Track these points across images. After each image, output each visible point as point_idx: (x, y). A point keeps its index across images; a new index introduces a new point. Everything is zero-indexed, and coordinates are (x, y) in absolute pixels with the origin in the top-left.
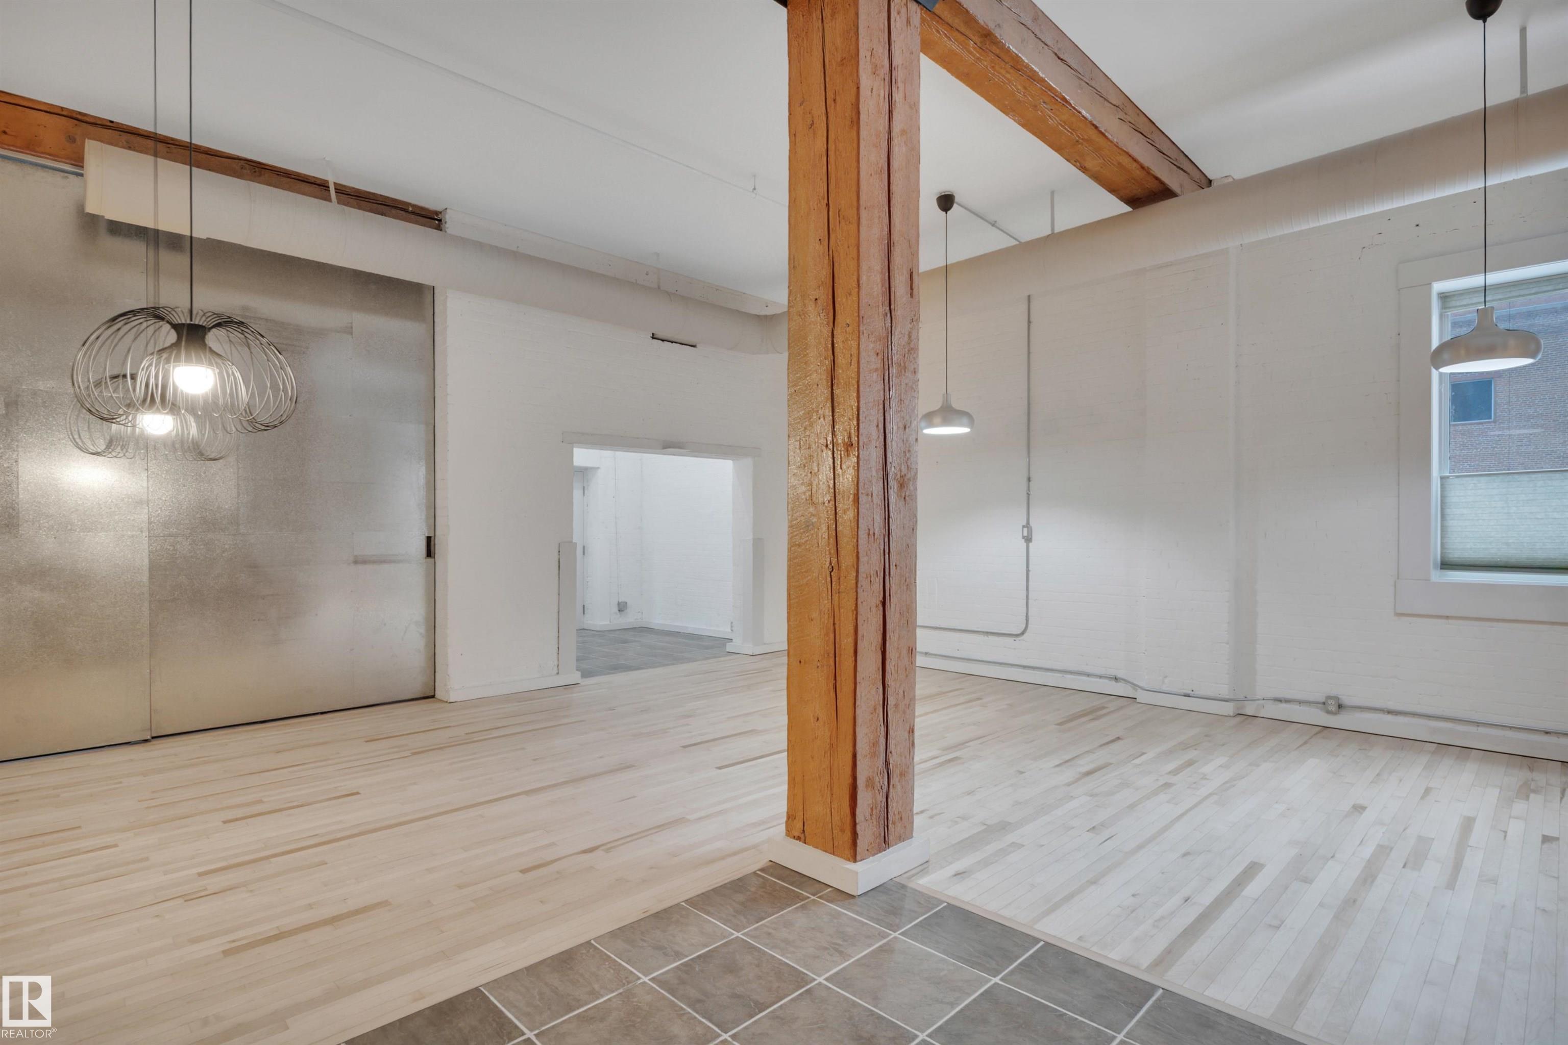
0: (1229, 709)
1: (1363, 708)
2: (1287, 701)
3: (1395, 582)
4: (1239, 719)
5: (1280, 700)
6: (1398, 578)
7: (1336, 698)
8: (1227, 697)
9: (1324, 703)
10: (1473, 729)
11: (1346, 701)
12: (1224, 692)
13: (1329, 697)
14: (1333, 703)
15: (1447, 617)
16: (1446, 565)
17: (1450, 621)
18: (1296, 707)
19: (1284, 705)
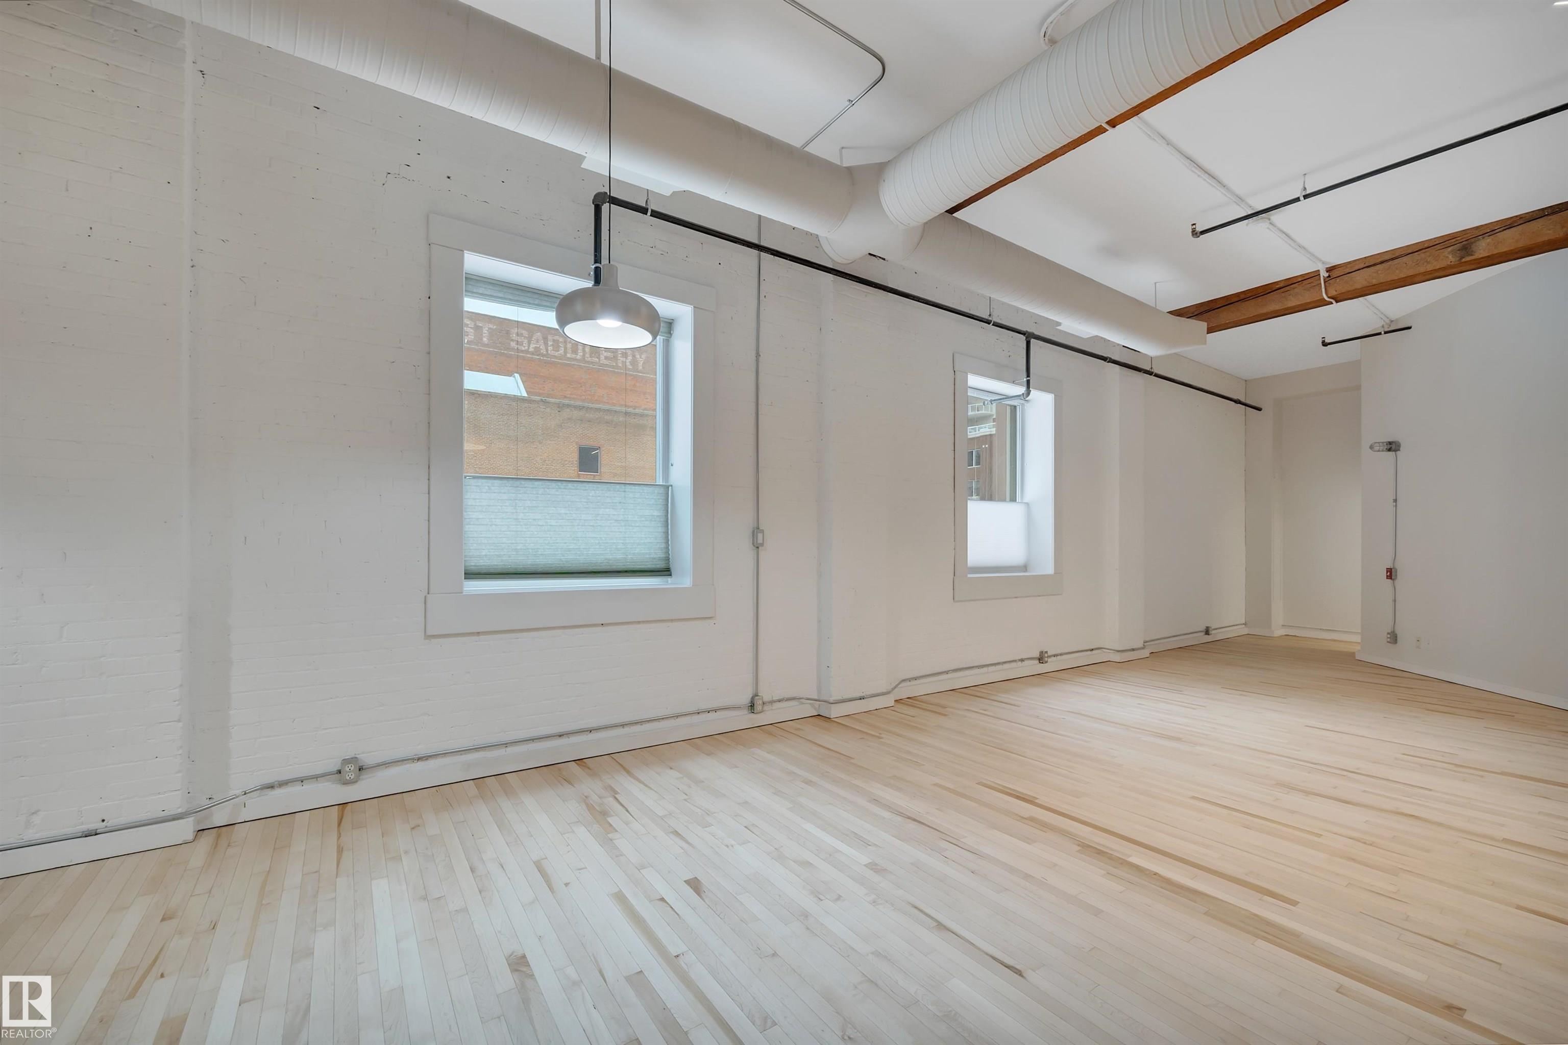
0: (185, 829)
1: (389, 763)
2: (283, 784)
3: (425, 597)
4: (207, 840)
5: (271, 787)
6: (428, 593)
7: (353, 760)
8: (180, 811)
9: (339, 772)
10: (501, 752)
11: (368, 759)
12: (174, 803)
13: (346, 762)
14: (352, 769)
15: (478, 634)
16: (471, 575)
17: (482, 637)
18: (296, 789)
19: (278, 792)
